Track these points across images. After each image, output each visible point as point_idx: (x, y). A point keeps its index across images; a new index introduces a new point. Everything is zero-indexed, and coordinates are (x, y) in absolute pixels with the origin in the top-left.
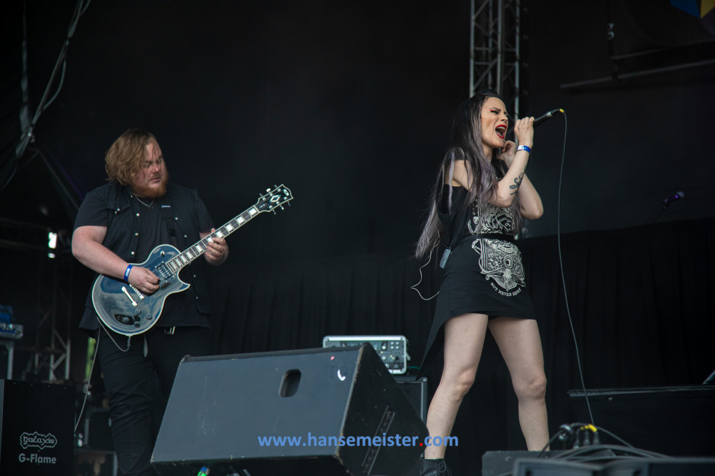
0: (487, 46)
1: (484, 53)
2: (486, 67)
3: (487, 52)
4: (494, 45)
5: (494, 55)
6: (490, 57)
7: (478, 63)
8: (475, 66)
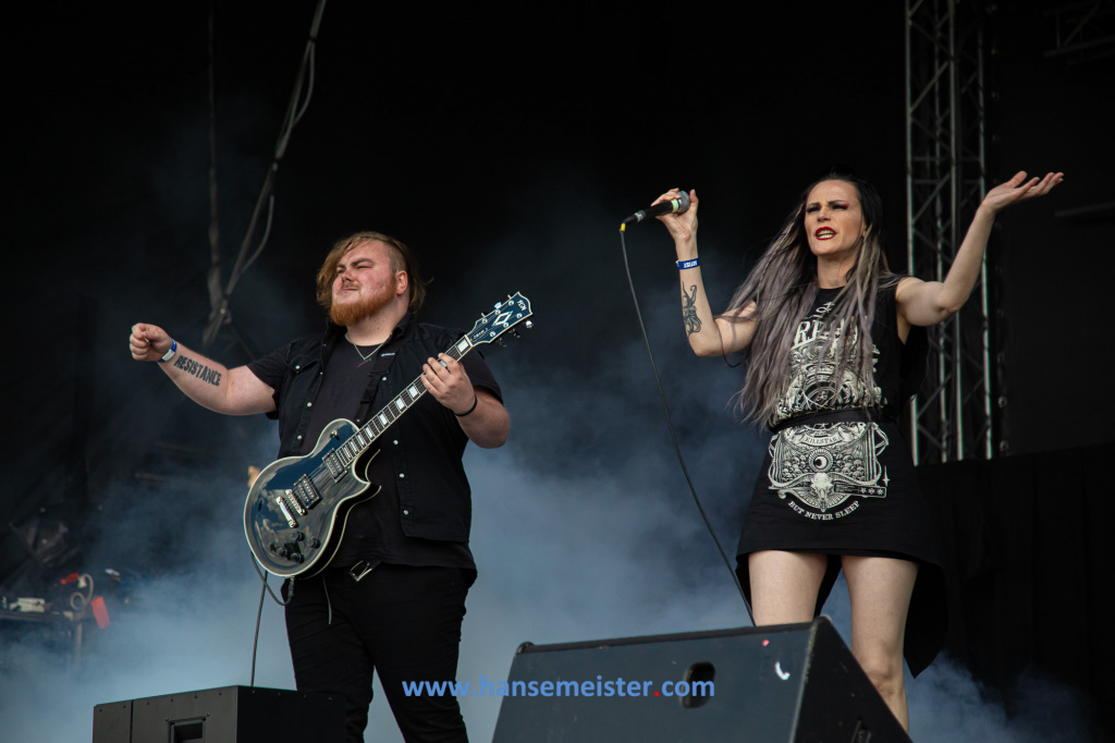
0: (933, 153)
1: (928, 165)
2: (933, 187)
3: (933, 164)
4: (945, 152)
5: (945, 168)
6: (938, 172)
7: (921, 182)
8: (914, 186)
